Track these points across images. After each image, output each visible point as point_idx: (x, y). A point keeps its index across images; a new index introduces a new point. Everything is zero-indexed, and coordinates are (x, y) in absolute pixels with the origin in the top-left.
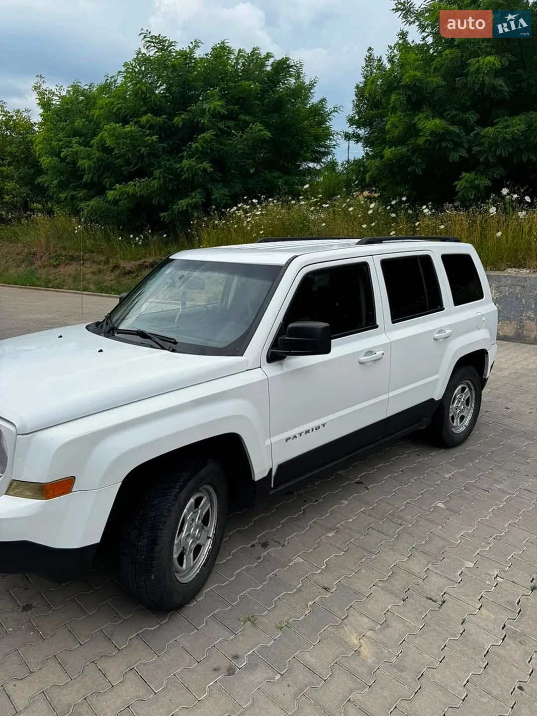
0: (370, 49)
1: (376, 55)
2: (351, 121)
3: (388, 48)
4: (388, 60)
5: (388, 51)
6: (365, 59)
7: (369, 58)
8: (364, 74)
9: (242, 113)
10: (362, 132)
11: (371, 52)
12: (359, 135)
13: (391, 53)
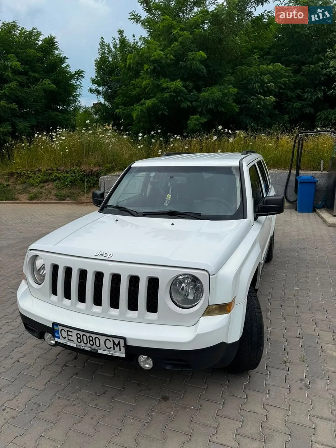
0: (102, 38)
1: (106, 41)
2: (94, 82)
3: (113, 39)
4: (114, 46)
5: (112, 40)
6: (100, 44)
7: (102, 43)
8: (100, 53)
9: (30, 71)
10: (100, 89)
11: (103, 40)
12: (99, 91)
13: (114, 42)
